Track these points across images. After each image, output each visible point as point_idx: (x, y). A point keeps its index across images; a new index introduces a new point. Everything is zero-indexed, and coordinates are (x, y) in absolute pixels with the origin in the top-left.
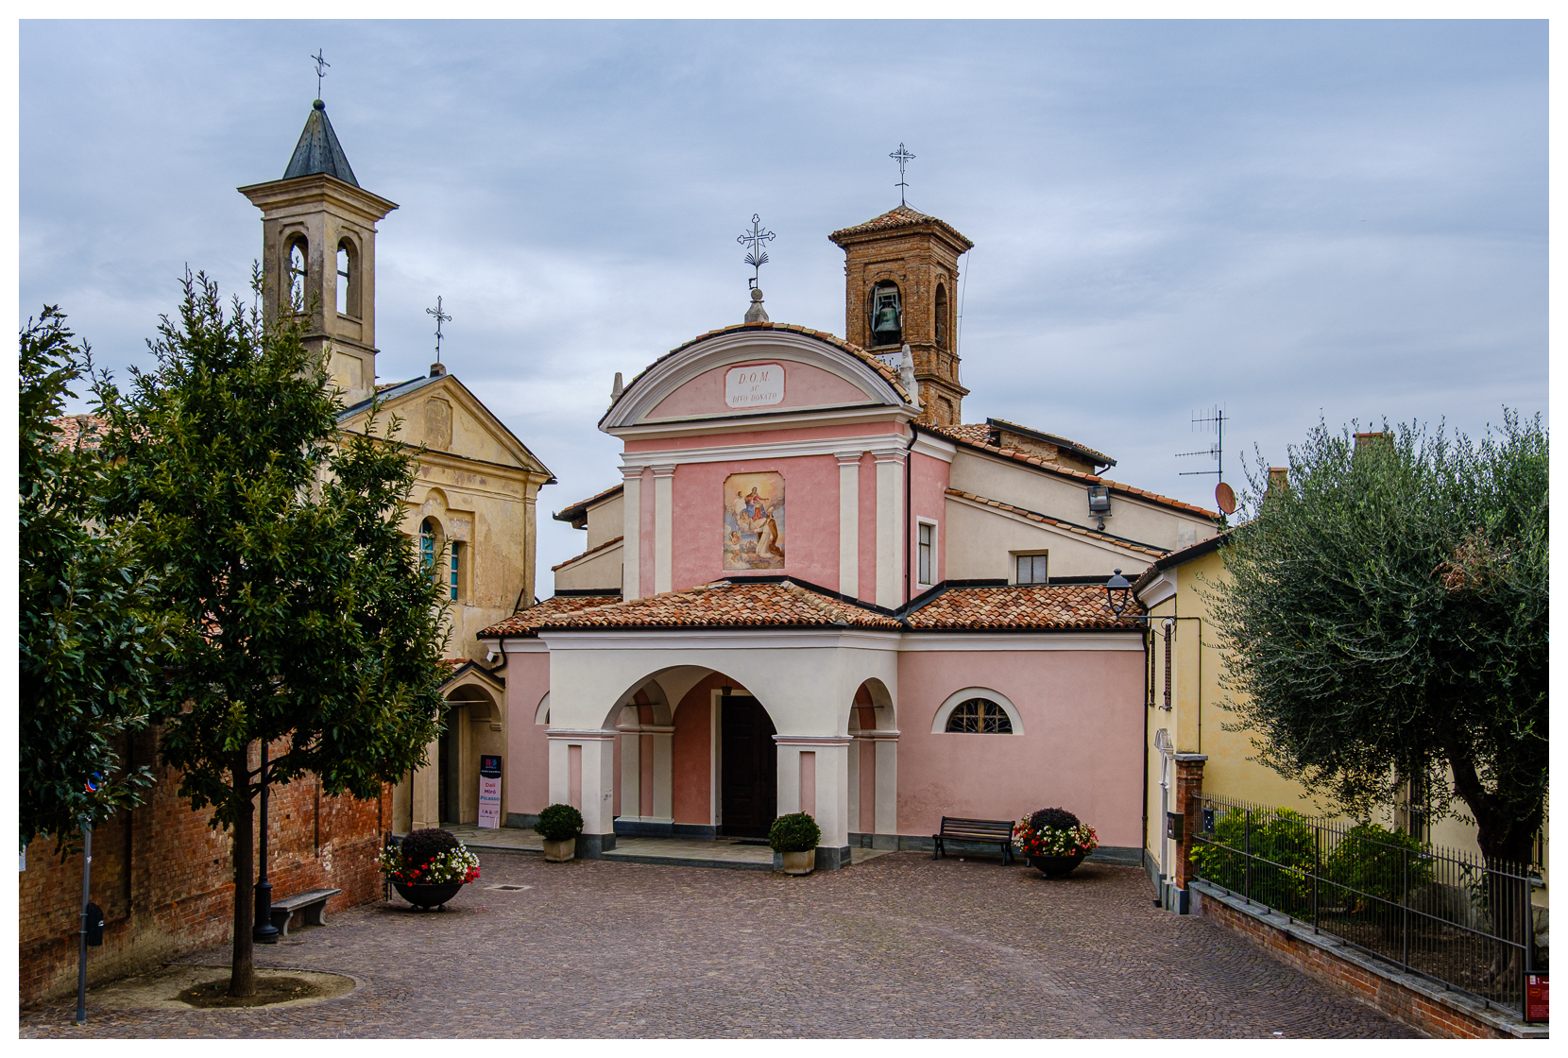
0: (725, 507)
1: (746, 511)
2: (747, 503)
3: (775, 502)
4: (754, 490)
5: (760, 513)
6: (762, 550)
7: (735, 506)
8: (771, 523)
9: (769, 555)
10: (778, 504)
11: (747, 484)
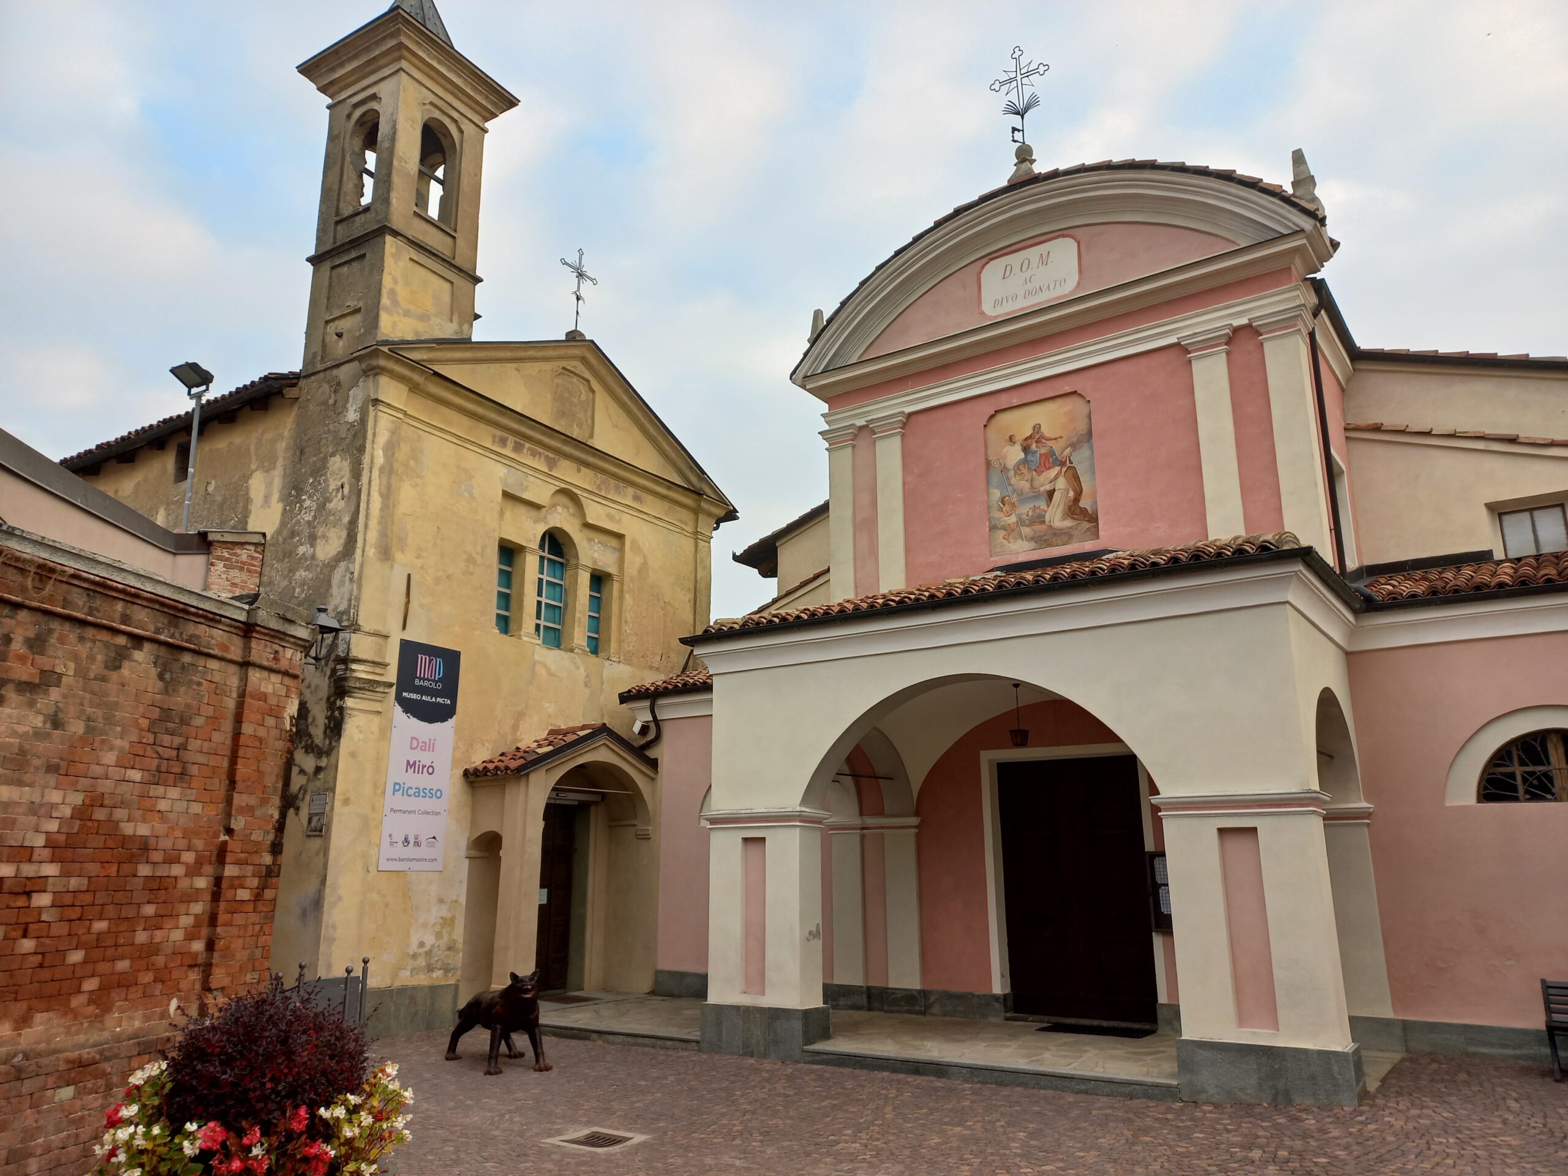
0: (988, 464)
1: (1024, 462)
2: (1026, 449)
3: (1075, 440)
4: (1037, 428)
5: (1051, 460)
7: (1005, 457)
8: (1070, 473)
9: (1068, 523)
10: (1079, 441)
11: (1022, 422)
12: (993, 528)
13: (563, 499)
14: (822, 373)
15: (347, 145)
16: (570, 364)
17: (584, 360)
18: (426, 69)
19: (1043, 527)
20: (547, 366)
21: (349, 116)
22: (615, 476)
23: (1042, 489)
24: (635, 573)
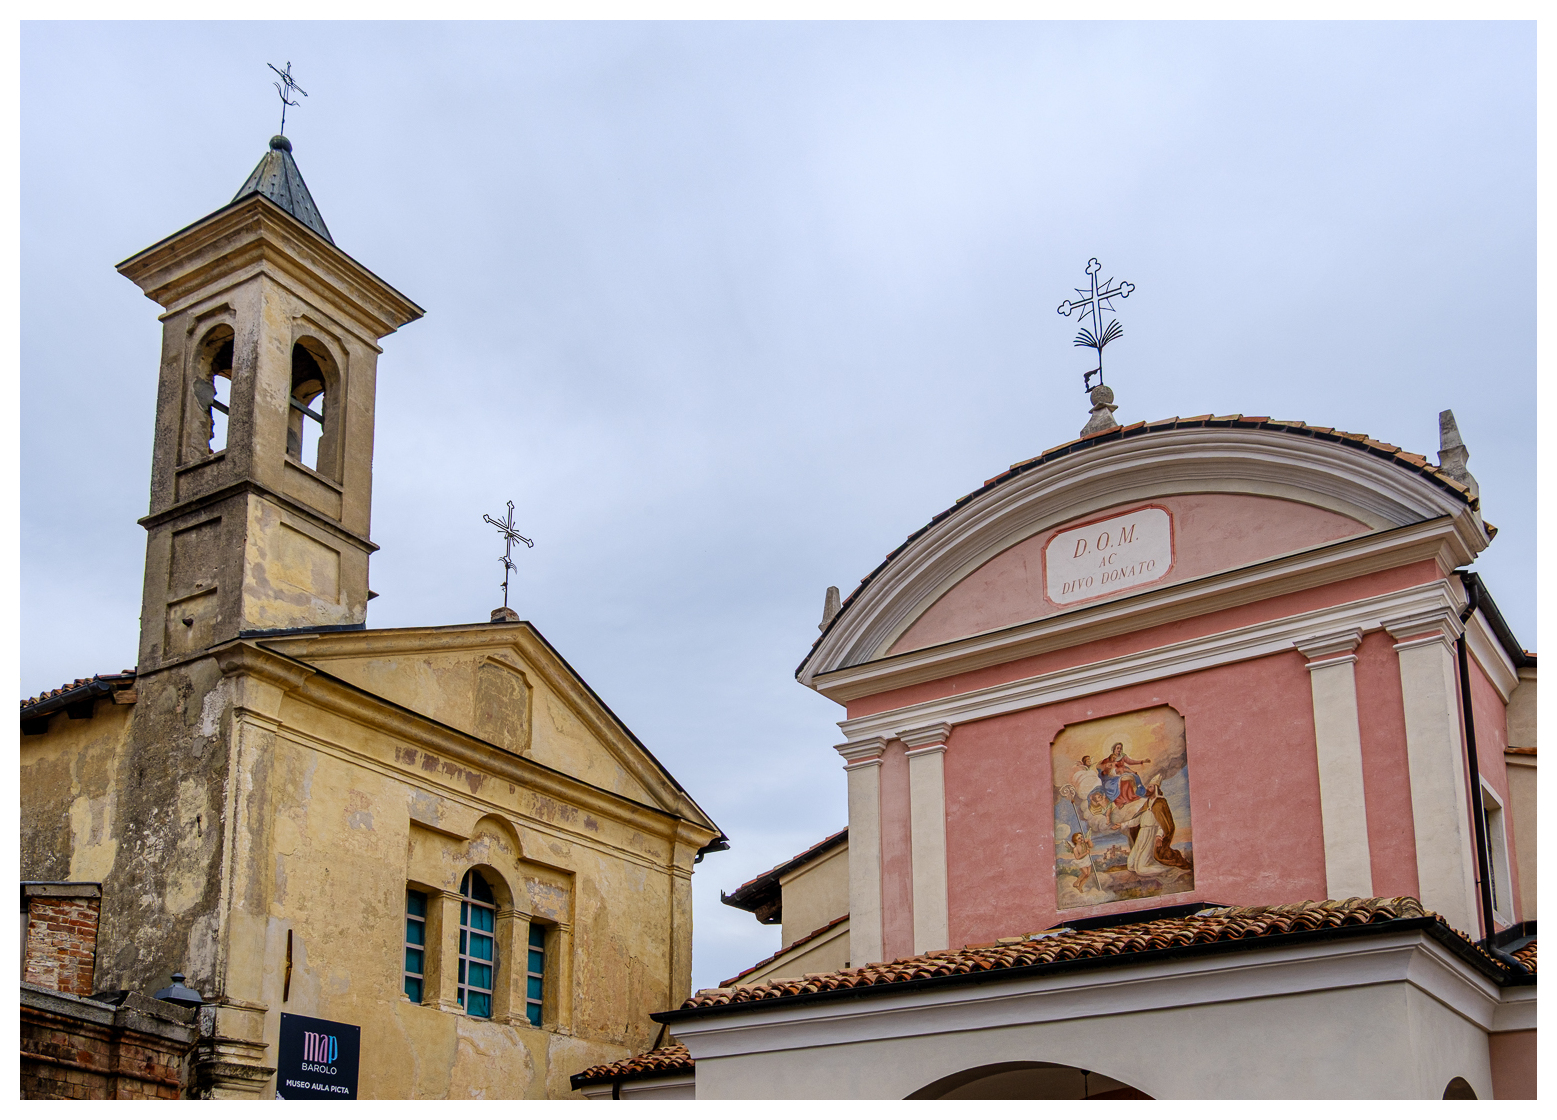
0: (1056, 791)
1: (1102, 790)
2: (1103, 775)
3: (1165, 764)
4: (1117, 748)
5: (1133, 789)
6: (1140, 860)
7: (1077, 784)
8: (1159, 806)
9: (1156, 869)
10: (1171, 767)
11: (1099, 741)
12: (1061, 873)
13: (493, 829)
14: (837, 670)
15: (189, 372)
16: (498, 653)
17: (517, 647)
18: (297, 272)
19: (1125, 873)
20: (466, 657)
21: (191, 332)
22: (561, 796)
23: (1124, 825)
24: (590, 921)
